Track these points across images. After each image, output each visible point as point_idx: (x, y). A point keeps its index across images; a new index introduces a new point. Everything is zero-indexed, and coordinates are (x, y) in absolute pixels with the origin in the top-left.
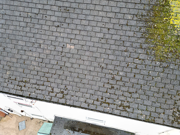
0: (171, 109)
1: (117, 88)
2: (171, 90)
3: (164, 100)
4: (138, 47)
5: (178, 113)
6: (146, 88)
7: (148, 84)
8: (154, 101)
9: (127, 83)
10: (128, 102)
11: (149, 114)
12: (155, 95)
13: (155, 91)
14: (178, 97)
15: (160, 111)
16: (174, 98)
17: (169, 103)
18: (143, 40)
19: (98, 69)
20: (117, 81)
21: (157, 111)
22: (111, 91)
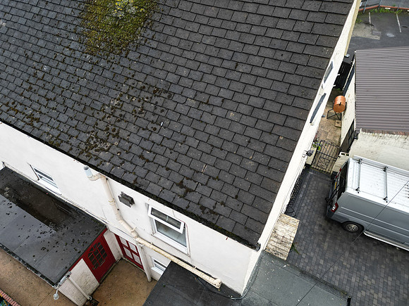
0: (89, 133)
1: (35, 91)
2: (96, 102)
3: (84, 116)
4: (73, 30)
5: (94, 139)
6: (67, 94)
7: (71, 88)
8: (71, 115)
9: (47, 84)
10: (41, 113)
11: (56, 135)
12: (76, 107)
13: (77, 100)
14: (102, 115)
15: (74, 132)
16: (96, 115)
17: (88, 121)
18: (80, 20)
19: (23, 59)
20: (39, 79)
21: (69, 132)
22: (27, 94)
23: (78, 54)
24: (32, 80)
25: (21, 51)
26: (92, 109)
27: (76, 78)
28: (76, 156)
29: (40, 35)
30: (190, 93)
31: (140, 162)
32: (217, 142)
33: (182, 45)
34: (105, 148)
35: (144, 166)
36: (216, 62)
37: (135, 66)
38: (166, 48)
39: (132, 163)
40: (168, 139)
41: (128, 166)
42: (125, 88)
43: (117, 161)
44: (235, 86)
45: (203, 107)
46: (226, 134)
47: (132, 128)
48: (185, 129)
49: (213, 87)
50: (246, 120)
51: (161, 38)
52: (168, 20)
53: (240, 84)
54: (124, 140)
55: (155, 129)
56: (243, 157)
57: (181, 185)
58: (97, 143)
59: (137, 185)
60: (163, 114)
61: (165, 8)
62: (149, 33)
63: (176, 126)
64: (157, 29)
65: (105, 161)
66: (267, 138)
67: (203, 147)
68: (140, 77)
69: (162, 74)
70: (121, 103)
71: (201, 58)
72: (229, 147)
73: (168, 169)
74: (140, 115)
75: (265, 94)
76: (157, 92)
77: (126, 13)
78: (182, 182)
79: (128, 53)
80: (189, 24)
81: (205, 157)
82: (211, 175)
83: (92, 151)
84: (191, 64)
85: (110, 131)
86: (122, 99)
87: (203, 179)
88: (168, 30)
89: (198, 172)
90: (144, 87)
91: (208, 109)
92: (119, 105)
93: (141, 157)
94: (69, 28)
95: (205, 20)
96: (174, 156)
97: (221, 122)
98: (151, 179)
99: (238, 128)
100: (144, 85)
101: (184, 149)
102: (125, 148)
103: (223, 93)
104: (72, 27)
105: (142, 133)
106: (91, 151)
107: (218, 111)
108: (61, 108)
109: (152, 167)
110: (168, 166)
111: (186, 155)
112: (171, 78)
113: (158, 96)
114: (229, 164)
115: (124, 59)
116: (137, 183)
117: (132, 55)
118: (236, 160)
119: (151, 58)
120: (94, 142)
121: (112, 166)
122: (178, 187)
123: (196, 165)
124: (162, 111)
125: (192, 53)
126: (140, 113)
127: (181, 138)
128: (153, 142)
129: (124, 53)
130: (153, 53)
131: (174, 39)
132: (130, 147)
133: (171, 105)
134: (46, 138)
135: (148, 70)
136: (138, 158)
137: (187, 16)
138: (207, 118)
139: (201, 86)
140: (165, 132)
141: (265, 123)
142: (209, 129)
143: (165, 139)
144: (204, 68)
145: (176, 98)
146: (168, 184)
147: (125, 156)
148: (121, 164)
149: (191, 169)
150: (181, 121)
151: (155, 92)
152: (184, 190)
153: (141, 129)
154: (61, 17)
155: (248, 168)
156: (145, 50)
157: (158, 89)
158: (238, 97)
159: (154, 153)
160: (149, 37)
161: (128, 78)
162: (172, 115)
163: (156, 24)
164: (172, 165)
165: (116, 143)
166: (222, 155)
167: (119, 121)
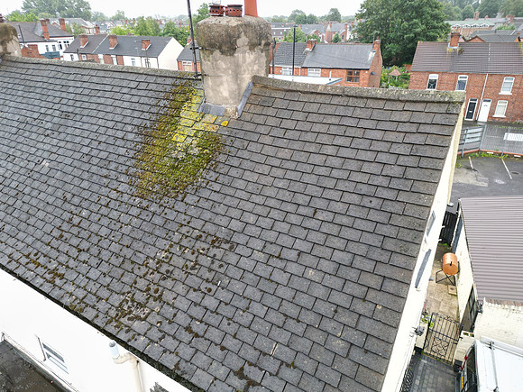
0: (123, 294)
1: (66, 239)
2: (138, 254)
3: (120, 271)
4: (124, 171)
5: (130, 303)
6: (105, 244)
7: (111, 237)
8: (105, 271)
9: (83, 231)
10: (67, 267)
11: (81, 297)
12: (113, 260)
13: (115, 251)
14: (144, 270)
15: (104, 293)
16: (136, 271)
17: (125, 279)
18: (134, 161)
19: (59, 203)
20: (74, 225)
21: (98, 294)
22: (55, 243)
23: (126, 197)
24: (65, 227)
25: (59, 193)
26: (133, 262)
27: (119, 225)
28: (102, 326)
29: (86, 176)
30: (258, 244)
31: (186, 337)
32: (293, 311)
33: (250, 188)
34: (143, 316)
35: (190, 342)
36: (290, 208)
37: (192, 211)
38: (231, 191)
39: (174, 338)
40: (226, 304)
41: (169, 343)
42: (176, 237)
43: (155, 334)
44: (313, 237)
45: (274, 262)
46: (304, 300)
47: (180, 288)
48: (250, 291)
49: (286, 237)
50: (330, 281)
51: (226, 180)
52: (235, 162)
53: (320, 234)
54: (168, 304)
55: (210, 290)
56: (329, 334)
57: (240, 374)
58: (132, 309)
59: (179, 373)
60: (222, 270)
61: (232, 149)
62: (213, 175)
63: (237, 287)
64: (221, 171)
65: (139, 334)
66: (360, 307)
67: (273, 317)
68: (197, 224)
69: (224, 221)
70: (170, 256)
71: (272, 203)
72: (309, 318)
73: (223, 348)
74: (192, 272)
75: (353, 247)
76: (216, 242)
77: (188, 154)
78: (242, 369)
79: (185, 197)
80: (258, 166)
81: (276, 333)
82: (285, 360)
83: (124, 320)
84: (259, 210)
85: (152, 292)
86: (172, 250)
87: (272, 366)
88: (233, 172)
89: (265, 354)
90: (201, 236)
91: (280, 264)
92: (167, 257)
93: (188, 329)
94: (120, 168)
95: (277, 163)
96: (232, 329)
97: (297, 283)
98: (199, 364)
99: (319, 292)
100: (201, 233)
101: (246, 319)
102: (168, 316)
103: (299, 245)
104: (124, 168)
105: (192, 295)
106: (122, 320)
107: (293, 268)
108: (94, 262)
109: (202, 345)
110: (224, 344)
111: (249, 328)
112: (235, 225)
113: (217, 247)
114: (308, 343)
115: (180, 203)
116: (179, 369)
117: (190, 199)
118: (318, 337)
119: (212, 203)
120: (129, 307)
121: (147, 341)
122: (237, 378)
123: (263, 343)
124: (221, 266)
125: (262, 197)
126: (193, 268)
127: (243, 304)
128: (205, 308)
129: (180, 196)
130: (215, 197)
131: (241, 181)
132: (175, 315)
133: (232, 258)
134: (67, 300)
135: (207, 215)
136: (183, 331)
137: (256, 158)
138: (278, 276)
139: (271, 236)
140: (223, 295)
141: (356, 286)
142: (281, 292)
143: (222, 304)
144: (274, 214)
145: (239, 250)
146: (222, 372)
147: (167, 327)
148: (160, 339)
149: (256, 349)
150: (244, 280)
151: (213, 242)
152: (245, 381)
153: (192, 290)
154: (112, 157)
155: (336, 350)
156: (205, 193)
157: (218, 238)
158: (318, 251)
159: (206, 324)
160: (212, 179)
161: (182, 225)
162: (233, 272)
163: (221, 165)
164: (230, 343)
165: (157, 309)
166: (299, 329)
167: (164, 279)
